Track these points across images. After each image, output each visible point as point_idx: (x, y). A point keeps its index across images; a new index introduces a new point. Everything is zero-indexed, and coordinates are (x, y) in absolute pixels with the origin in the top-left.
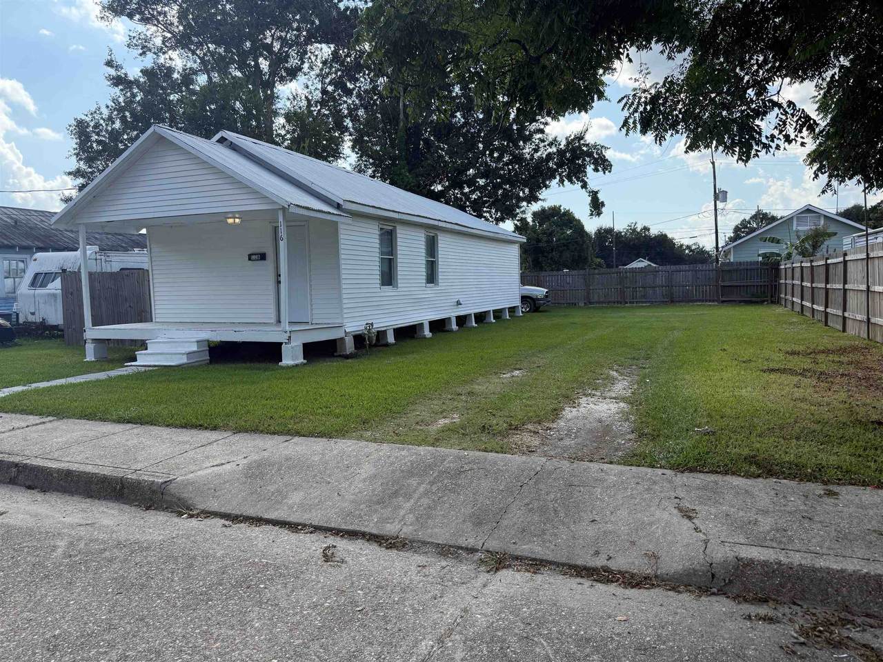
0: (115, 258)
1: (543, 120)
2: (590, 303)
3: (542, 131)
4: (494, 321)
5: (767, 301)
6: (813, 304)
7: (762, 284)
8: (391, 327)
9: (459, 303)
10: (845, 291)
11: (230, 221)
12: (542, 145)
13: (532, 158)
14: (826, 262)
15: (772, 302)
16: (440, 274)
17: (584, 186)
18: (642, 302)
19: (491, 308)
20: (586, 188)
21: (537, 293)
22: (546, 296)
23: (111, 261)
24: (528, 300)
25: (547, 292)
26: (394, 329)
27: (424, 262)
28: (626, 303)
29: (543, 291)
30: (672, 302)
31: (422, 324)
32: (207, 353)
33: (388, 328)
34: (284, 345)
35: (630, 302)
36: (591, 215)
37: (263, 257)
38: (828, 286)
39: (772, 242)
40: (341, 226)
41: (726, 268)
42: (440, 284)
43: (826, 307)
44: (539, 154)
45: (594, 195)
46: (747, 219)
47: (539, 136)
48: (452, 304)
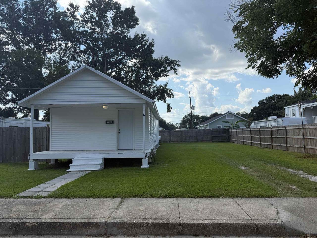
0: (8, 121)
2: (171, 141)
5: (226, 141)
6: (261, 142)
7: (224, 136)
10: (287, 138)
11: (104, 107)
14: (271, 129)
15: (228, 142)
17: (165, 102)
18: (188, 141)
20: (165, 103)
23: (6, 122)
28: (183, 141)
30: (198, 141)
32: (104, 163)
34: (143, 159)
35: (184, 141)
36: (167, 111)
37: (112, 122)
38: (272, 137)
39: (227, 123)
41: (214, 130)
43: (272, 143)
44: (151, 90)
45: (168, 105)
46: (187, 115)
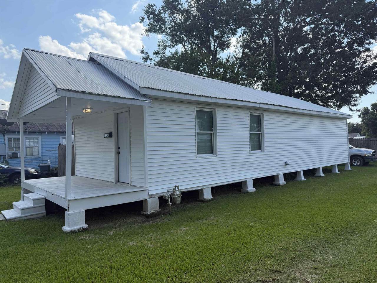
1: (367, 42)
3: (368, 50)
4: (324, 175)
8: (208, 186)
9: (286, 164)
12: (368, 59)
13: (362, 67)
16: (265, 143)
19: (320, 165)
21: (366, 153)
22: (374, 155)
24: (359, 157)
25: (373, 152)
26: (212, 188)
27: (248, 135)
29: (371, 152)
31: (246, 181)
32: (44, 208)
33: (204, 187)
34: (66, 211)
37: (110, 135)
40: (146, 109)
42: (265, 151)
44: (367, 64)
47: (367, 53)
48: (281, 165)
